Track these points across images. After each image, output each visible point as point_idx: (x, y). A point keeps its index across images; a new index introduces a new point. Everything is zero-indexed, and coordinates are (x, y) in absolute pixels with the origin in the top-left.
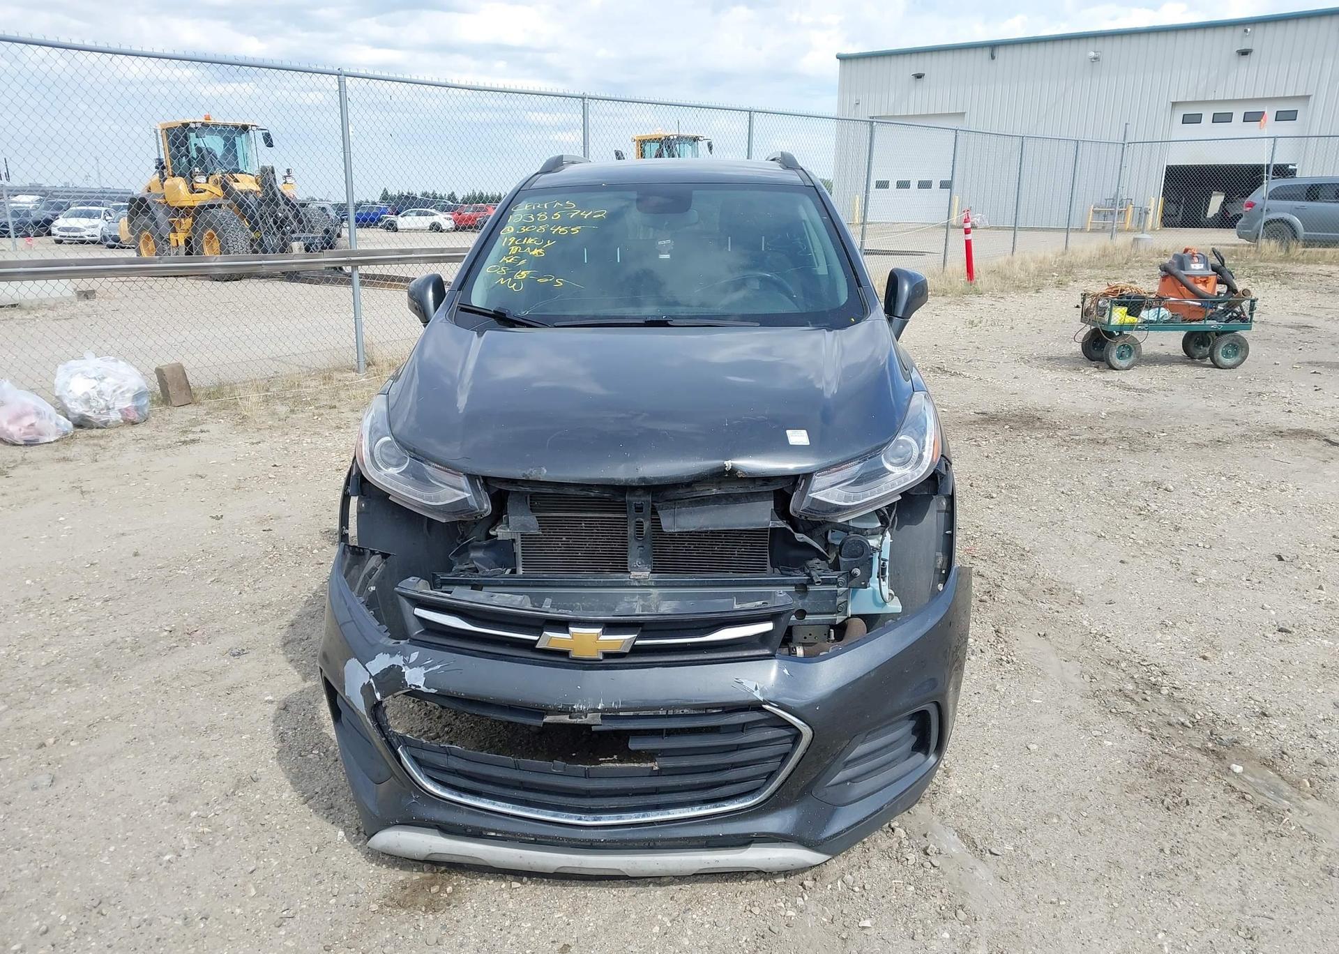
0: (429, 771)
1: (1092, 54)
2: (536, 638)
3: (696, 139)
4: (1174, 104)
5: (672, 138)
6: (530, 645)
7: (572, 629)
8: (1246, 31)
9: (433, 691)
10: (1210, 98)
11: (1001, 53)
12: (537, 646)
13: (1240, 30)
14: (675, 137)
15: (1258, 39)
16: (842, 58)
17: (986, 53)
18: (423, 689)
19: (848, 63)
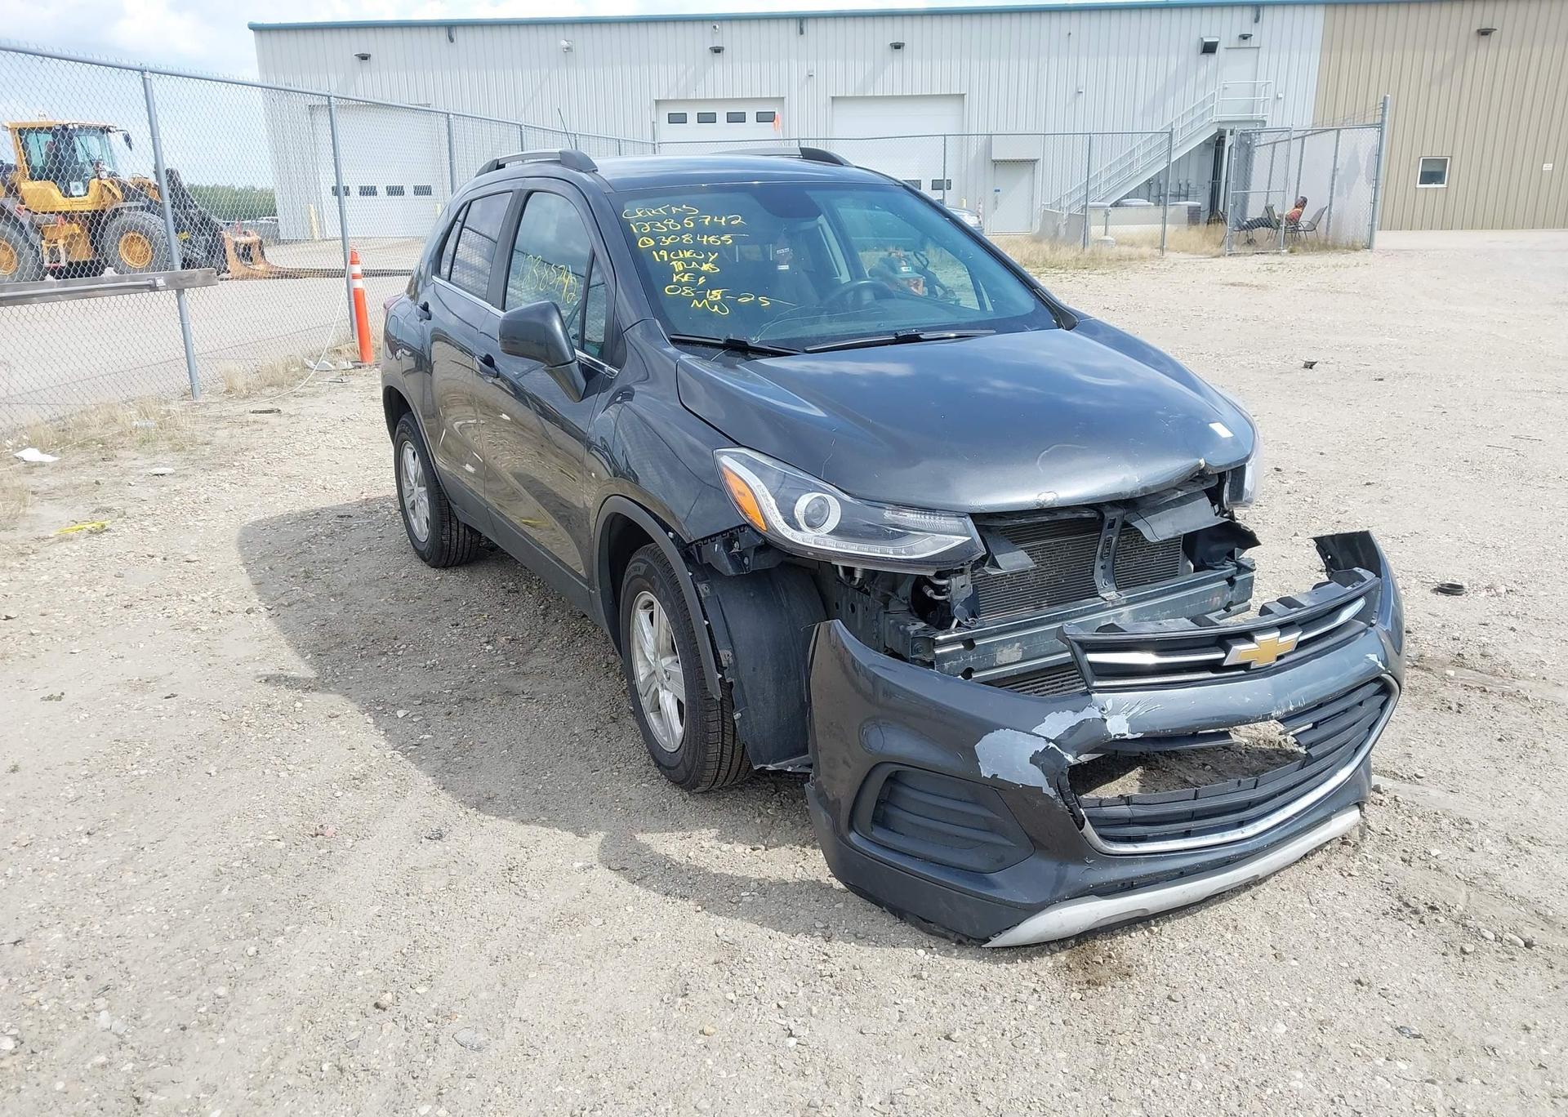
0: (1102, 830)
1: (564, 43)
2: (1222, 655)
3: (105, 130)
4: (657, 102)
5: (70, 127)
6: (1215, 666)
7: (1258, 638)
8: (715, 27)
9: (1139, 735)
10: (692, 97)
11: (459, 35)
12: (1225, 664)
13: (708, 27)
14: (76, 126)
15: (727, 36)
16: (257, 29)
17: (443, 34)
18: (1129, 736)
19: (266, 35)
